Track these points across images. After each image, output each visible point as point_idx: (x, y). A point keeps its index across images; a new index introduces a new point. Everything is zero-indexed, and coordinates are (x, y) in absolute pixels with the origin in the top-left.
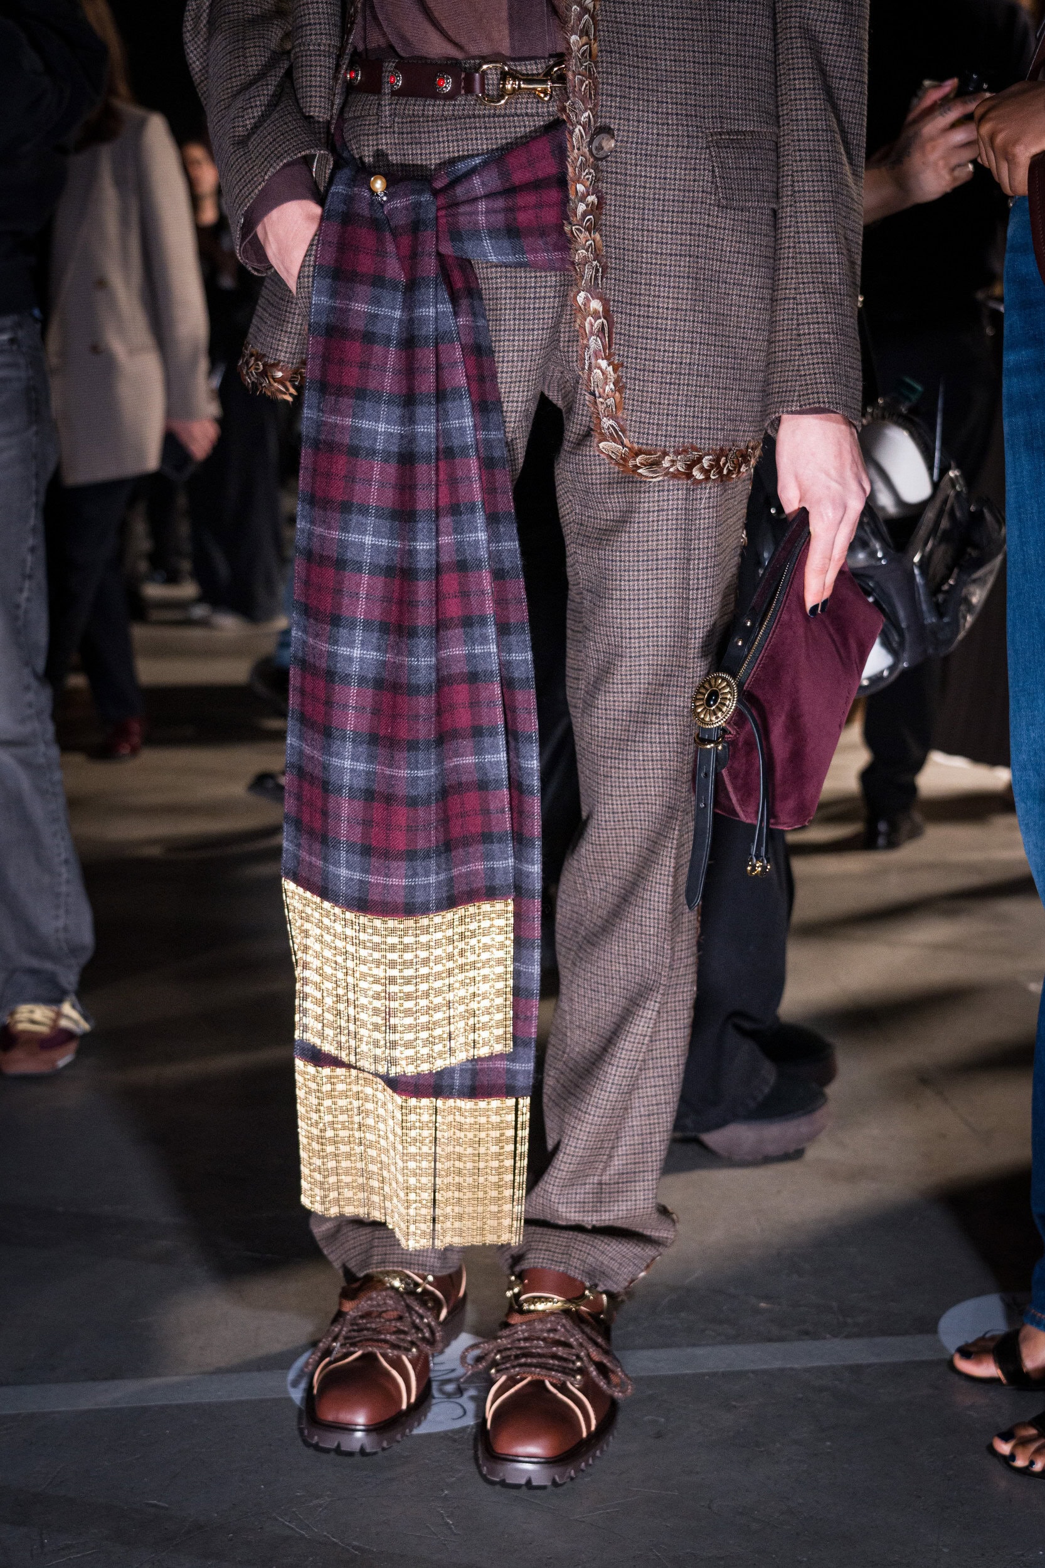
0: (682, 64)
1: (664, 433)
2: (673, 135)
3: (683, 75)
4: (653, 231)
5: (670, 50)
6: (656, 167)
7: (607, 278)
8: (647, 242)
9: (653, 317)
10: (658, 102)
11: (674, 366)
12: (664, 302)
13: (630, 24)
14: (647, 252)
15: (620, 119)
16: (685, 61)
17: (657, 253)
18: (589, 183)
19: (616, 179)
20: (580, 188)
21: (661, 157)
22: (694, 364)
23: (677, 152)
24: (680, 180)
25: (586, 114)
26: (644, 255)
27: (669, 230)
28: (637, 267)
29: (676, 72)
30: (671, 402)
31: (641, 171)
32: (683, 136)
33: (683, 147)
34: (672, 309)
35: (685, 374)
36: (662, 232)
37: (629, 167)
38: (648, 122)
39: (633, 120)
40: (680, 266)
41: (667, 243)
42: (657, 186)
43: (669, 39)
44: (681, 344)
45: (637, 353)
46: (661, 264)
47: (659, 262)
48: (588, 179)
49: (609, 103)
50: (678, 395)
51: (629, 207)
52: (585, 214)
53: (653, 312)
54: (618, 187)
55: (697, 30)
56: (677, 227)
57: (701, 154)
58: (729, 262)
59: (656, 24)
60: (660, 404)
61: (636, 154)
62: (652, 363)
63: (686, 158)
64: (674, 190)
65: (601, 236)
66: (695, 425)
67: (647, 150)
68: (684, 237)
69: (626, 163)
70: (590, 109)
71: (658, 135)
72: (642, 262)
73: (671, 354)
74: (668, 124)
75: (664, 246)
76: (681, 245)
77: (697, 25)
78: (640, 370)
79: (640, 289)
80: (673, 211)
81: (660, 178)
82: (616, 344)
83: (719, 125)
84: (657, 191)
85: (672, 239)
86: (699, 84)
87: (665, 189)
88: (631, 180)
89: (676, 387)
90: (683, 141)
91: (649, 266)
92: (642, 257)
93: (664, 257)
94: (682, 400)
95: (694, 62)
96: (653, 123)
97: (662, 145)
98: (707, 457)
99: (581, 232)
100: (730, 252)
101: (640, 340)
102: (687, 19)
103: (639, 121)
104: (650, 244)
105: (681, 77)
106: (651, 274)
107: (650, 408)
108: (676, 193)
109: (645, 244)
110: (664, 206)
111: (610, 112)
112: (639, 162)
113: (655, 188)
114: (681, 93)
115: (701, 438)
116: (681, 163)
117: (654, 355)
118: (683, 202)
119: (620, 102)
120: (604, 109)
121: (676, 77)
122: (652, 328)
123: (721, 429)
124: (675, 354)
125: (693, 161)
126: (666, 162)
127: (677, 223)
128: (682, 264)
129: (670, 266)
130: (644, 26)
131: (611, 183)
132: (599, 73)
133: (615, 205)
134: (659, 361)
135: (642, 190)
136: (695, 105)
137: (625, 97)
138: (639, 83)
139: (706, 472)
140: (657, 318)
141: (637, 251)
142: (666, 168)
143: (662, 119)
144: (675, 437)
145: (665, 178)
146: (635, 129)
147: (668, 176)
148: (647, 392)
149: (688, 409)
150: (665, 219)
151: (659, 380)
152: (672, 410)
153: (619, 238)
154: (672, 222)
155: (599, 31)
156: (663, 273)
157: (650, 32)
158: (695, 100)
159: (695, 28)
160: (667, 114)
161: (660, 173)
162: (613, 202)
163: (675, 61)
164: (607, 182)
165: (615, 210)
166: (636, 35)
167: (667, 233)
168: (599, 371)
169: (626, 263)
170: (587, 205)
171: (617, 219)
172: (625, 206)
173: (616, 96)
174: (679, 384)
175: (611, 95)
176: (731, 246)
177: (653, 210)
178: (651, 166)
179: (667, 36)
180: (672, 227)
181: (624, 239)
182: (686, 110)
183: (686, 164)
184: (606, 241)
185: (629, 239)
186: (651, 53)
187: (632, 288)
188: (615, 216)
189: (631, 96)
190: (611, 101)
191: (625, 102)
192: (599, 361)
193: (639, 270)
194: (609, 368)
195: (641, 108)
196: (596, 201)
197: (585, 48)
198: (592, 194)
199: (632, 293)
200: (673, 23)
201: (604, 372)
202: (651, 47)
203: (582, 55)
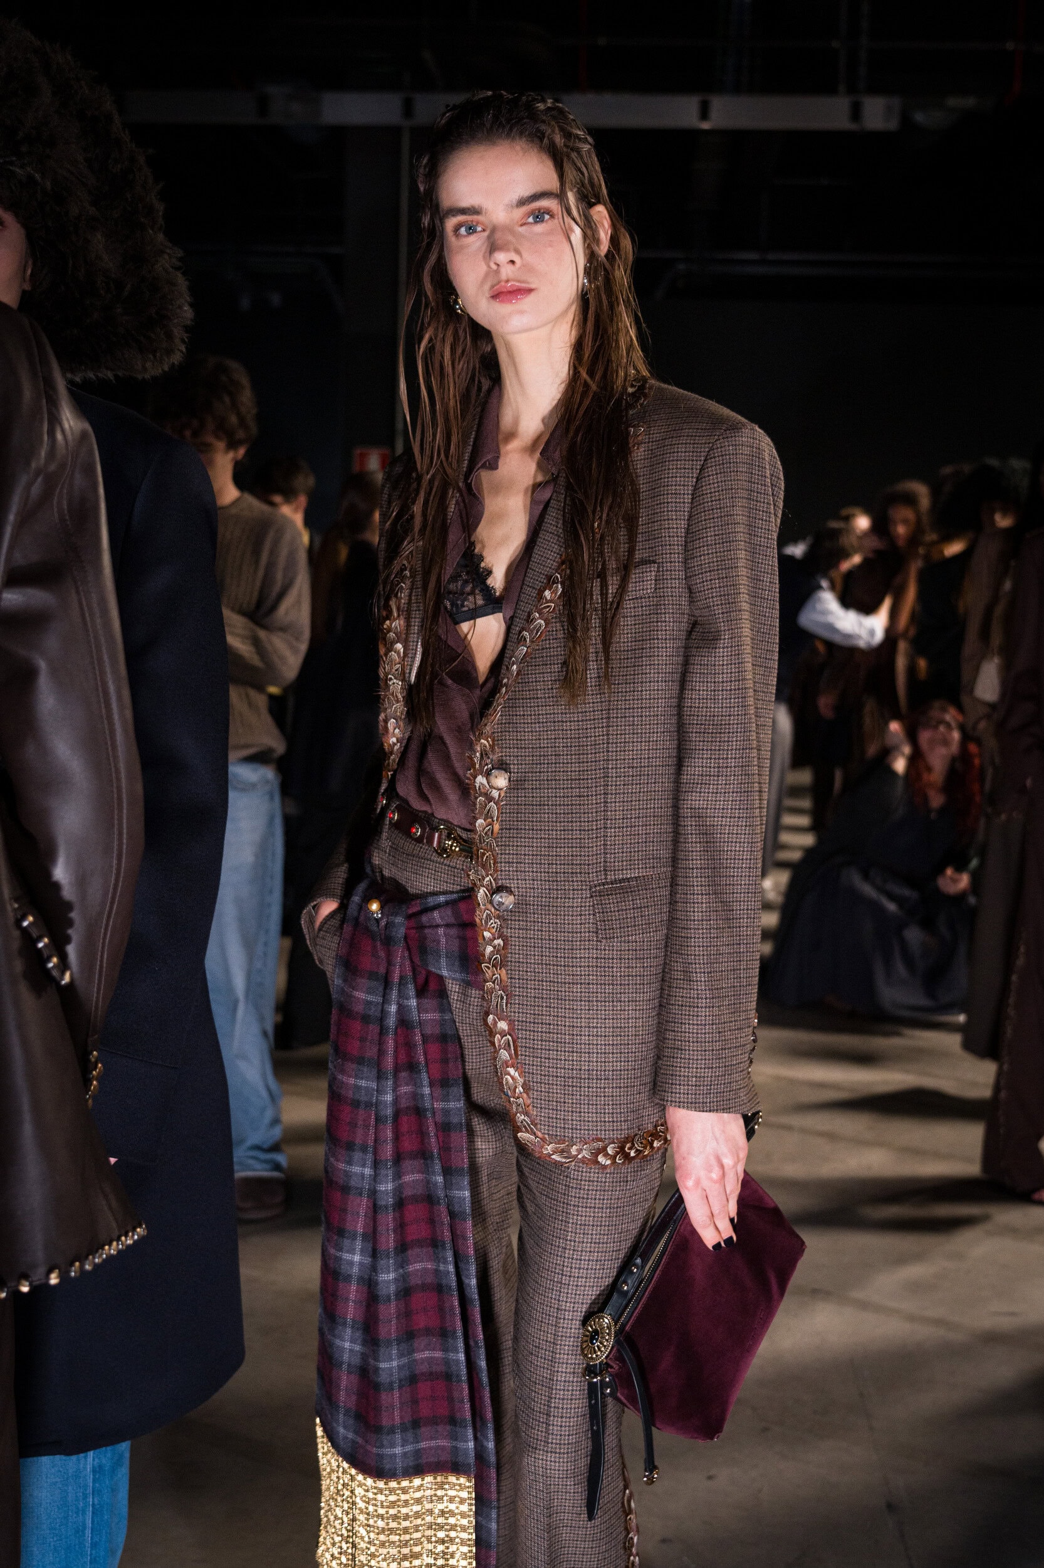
0: (571, 833)
1: (570, 1127)
2: (561, 890)
5: (560, 822)
6: (549, 915)
7: (511, 1004)
8: (546, 973)
9: (554, 1033)
10: (549, 864)
11: (575, 1072)
12: (561, 1021)
13: (528, 805)
14: (546, 981)
15: (518, 879)
16: (572, 830)
17: (554, 982)
18: (494, 930)
19: (519, 925)
20: (487, 934)
21: (553, 906)
22: (593, 1070)
23: (565, 903)
24: (569, 924)
25: (488, 879)
26: (544, 983)
27: (563, 963)
28: (539, 993)
29: (564, 839)
30: (574, 1101)
31: (538, 918)
32: (569, 890)
33: (569, 898)
34: (569, 1026)
35: (585, 1079)
37: (529, 915)
38: (541, 880)
39: (529, 880)
40: (573, 992)
41: (561, 974)
42: (551, 929)
43: (560, 814)
44: (579, 1055)
45: (541, 1062)
46: (558, 991)
47: (556, 989)
48: (493, 927)
49: (507, 869)
50: (580, 1095)
51: (530, 947)
52: (492, 954)
53: (554, 1029)
54: (521, 931)
55: (584, 805)
56: (569, 961)
57: (585, 902)
58: (621, 985)
59: (550, 803)
60: (565, 1103)
61: (534, 905)
62: (555, 1070)
63: (573, 907)
64: (564, 932)
65: (506, 970)
66: (599, 1119)
67: (542, 902)
68: (574, 969)
69: (526, 913)
70: (491, 875)
71: (549, 889)
72: (542, 989)
73: (571, 1063)
74: (557, 881)
75: (560, 976)
76: (573, 975)
78: (545, 1075)
79: (542, 1011)
80: (564, 949)
81: (553, 923)
82: (522, 1055)
83: (603, 877)
84: (551, 933)
85: (565, 971)
86: (584, 847)
87: (557, 932)
88: (531, 926)
89: (578, 1089)
90: (569, 894)
91: (548, 992)
92: (543, 985)
93: (560, 985)
94: (584, 1100)
95: (580, 830)
96: (545, 881)
97: (553, 898)
98: (611, 1145)
99: (488, 968)
100: (621, 976)
101: (544, 1051)
102: (576, 796)
103: (534, 880)
104: (548, 975)
105: (568, 843)
106: (550, 998)
107: (557, 1106)
108: (566, 934)
109: (544, 975)
110: (557, 944)
111: (509, 875)
112: (536, 911)
113: (549, 931)
114: (568, 856)
115: (605, 1131)
116: (569, 911)
117: (557, 1064)
118: (572, 941)
119: (517, 867)
120: (503, 873)
121: (564, 843)
122: (553, 1042)
123: (625, 1121)
124: (575, 1063)
125: (578, 909)
126: (557, 911)
127: (568, 958)
128: (575, 990)
130: (540, 805)
131: (515, 929)
132: (498, 846)
133: (519, 946)
134: (561, 1068)
135: (540, 933)
136: (581, 864)
137: (521, 863)
139: (613, 1158)
140: (557, 1034)
141: (539, 981)
142: (557, 915)
143: (552, 877)
144: (580, 1130)
145: (557, 924)
146: (532, 886)
147: (559, 921)
148: (553, 1093)
149: (591, 1107)
150: (559, 955)
151: (563, 1083)
152: (576, 1108)
153: (523, 971)
154: (565, 958)
155: (501, 813)
156: (560, 997)
157: (545, 809)
158: (581, 860)
159: (582, 803)
160: (557, 873)
161: (553, 919)
162: (517, 943)
163: (564, 830)
164: (511, 928)
165: (519, 950)
166: (532, 814)
167: (561, 966)
168: (509, 1077)
169: (529, 991)
170: (494, 947)
171: (521, 956)
172: (527, 946)
173: (514, 863)
174: (580, 1087)
175: (509, 863)
176: (621, 972)
177: (549, 948)
178: (545, 914)
179: (558, 811)
180: (564, 962)
181: (527, 971)
182: (572, 869)
183: (573, 911)
184: (511, 974)
185: (530, 972)
186: (544, 826)
187: (534, 1010)
188: (519, 954)
189: (527, 861)
190: (509, 867)
191: (521, 867)
192: (509, 1069)
193: (540, 996)
194: (517, 1074)
195: (535, 870)
196: (502, 943)
197: (488, 828)
198: (498, 938)
199: (534, 1014)
200: (564, 801)
201: (512, 1078)
202: (545, 821)
203: (486, 834)
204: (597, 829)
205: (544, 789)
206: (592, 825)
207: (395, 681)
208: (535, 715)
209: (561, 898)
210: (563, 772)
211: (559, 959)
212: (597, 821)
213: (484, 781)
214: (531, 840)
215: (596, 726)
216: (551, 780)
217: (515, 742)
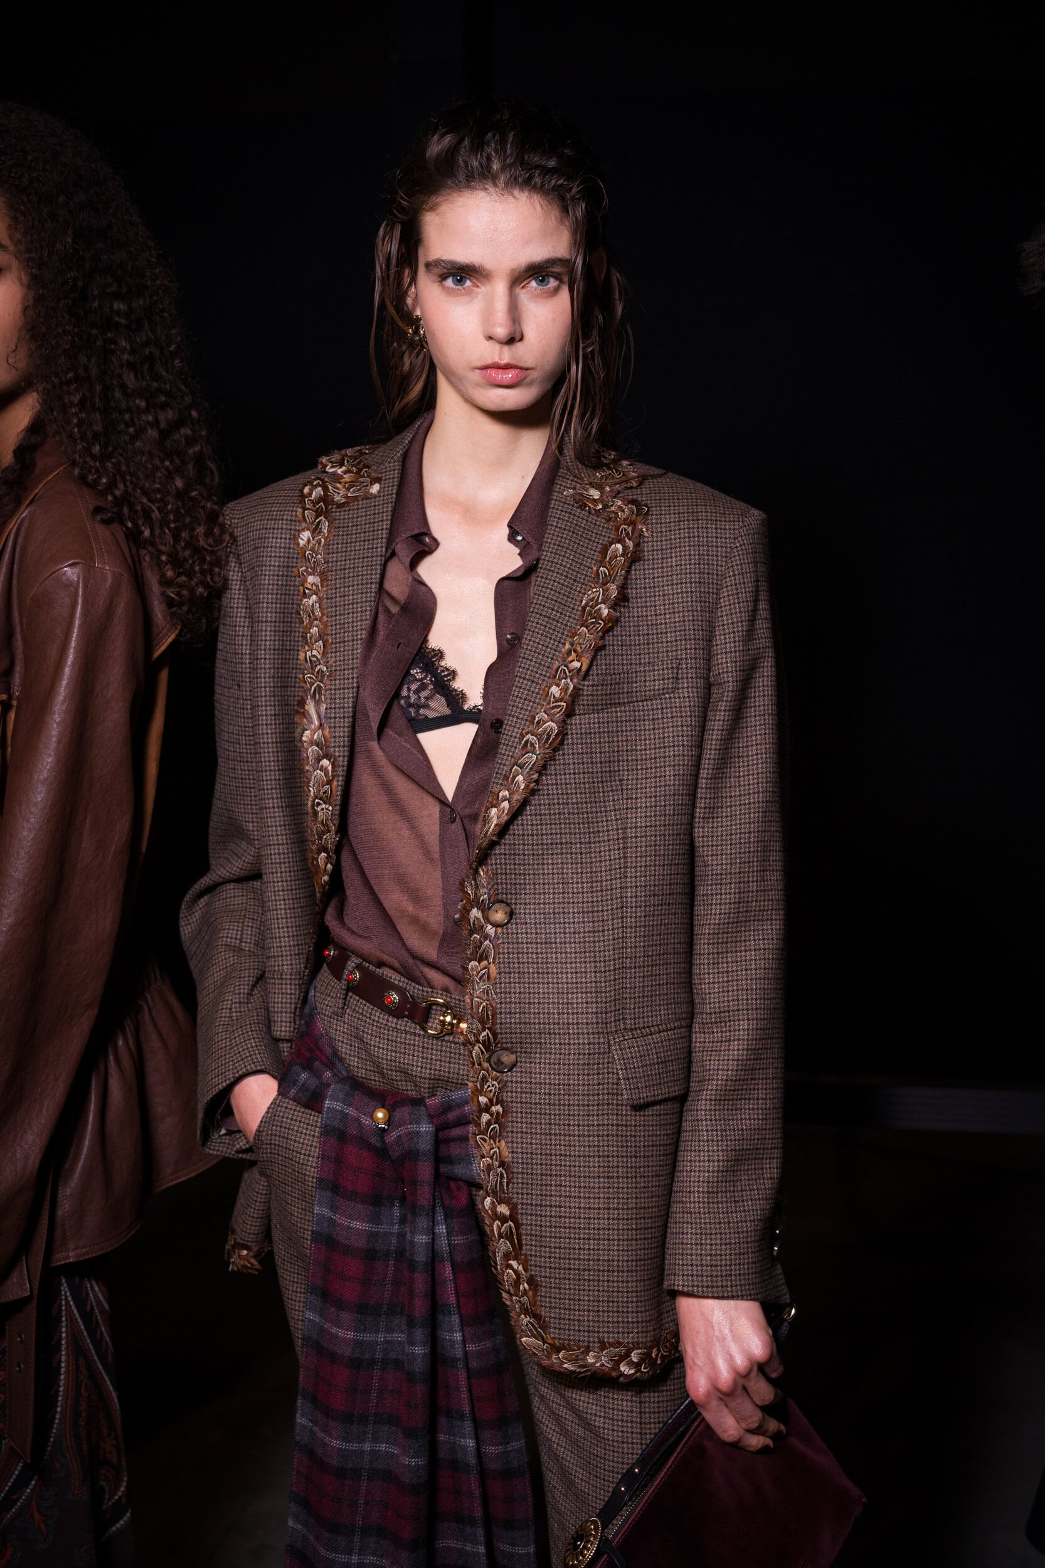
0: (584, 975)
1: (586, 1329)
2: (574, 1044)
3: (584, 985)
4: (560, 1135)
5: (571, 963)
6: (559, 1074)
7: (513, 1183)
8: (556, 1145)
9: (565, 1217)
10: (559, 1014)
11: (591, 1263)
12: (575, 1202)
13: (531, 943)
14: (556, 1155)
15: (521, 1033)
16: (586, 972)
17: (566, 1155)
18: (492, 1094)
19: (521, 1088)
20: (483, 1100)
21: (564, 1064)
23: (578, 1059)
24: (584, 1085)
25: (484, 1033)
27: (576, 1133)
28: (546, 1170)
29: (577, 983)
30: (592, 1298)
31: (545, 1079)
32: (584, 1044)
33: (584, 1054)
34: (584, 1208)
35: (603, 1269)
36: (570, 1135)
37: (534, 1076)
38: (549, 1033)
40: (589, 1167)
41: (574, 1146)
42: (562, 1092)
43: (571, 953)
44: (596, 1242)
45: (550, 1252)
46: (570, 1166)
47: (568, 1163)
48: (491, 1091)
49: (507, 1020)
50: (598, 1291)
51: (536, 1113)
52: (489, 1123)
53: (565, 1212)
54: (524, 1096)
55: (599, 941)
56: (584, 1130)
57: (604, 1058)
58: (644, 1157)
59: (558, 940)
60: (579, 1300)
61: (540, 1063)
62: (567, 1261)
63: (589, 1064)
64: (578, 1095)
65: (507, 1143)
66: (620, 1320)
67: (550, 1059)
68: (591, 1138)
69: (531, 1073)
70: (488, 1028)
71: (560, 1044)
72: (551, 1165)
73: (586, 1251)
74: (569, 1033)
75: (572, 1148)
76: (589, 1146)
77: (599, 937)
78: (555, 1268)
79: (551, 1190)
80: (578, 1116)
81: (564, 1085)
82: (526, 1245)
84: (562, 1097)
85: (579, 1141)
86: (601, 992)
87: (569, 1095)
88: (536, 1088)
89: (596, 1283)
90: (584, 1049)
91: (558, 1168)
92: (551, 1160)
93: (573, 1159)
94: (603, 1297)
95: (595, 972)
96: (554, 1033)
97: (565, 1054)
98: (636, 1351)
99: (485, 1140)
100: (644, 1146)
101: (553, 1240)
102: (589, 932)
103: (540, 1033)
104: (558, 1147)
105: (582, 988)
106: (560, 1175)
107: (569, 1303)
108: (580, 1098)
109: (553, 1147)
110: (569, 1110)
111: (510, 1028)
112: (543, 1071)
113: (559, 1094)
114: (582, 1003)
115: (628, 1333)
116: (584, 1070)
117: (569, 1253)
119: (520, 1018)
120: (503, 1026)
121: (577, 988)
122: (565, 1227)
124: (591, 1252)
125: (595, 1067)
126: (569, 1069)
127: (583, 1126)
128: (591, 1164)
129: (580, 1167)
130: (546, 943)
131: (516, 1092)
132: (496, 993)
133: (522, 1113)
134: (574, 1259)
135: (547, 1097)
136: (597, 1013)
137: (524, 1012)
138: (539, 998)
139: (638, 1366)
140: (570, 1218)
141: (546, 1154)
142: (569, 1075)
143: (563, 1029)
144: (599, 1332)
145: (569, 1085)
146: (538, 1041)
147: (571, 1082)
148: (565, 1288)
150: (572, 1123)
151: (577, 1277)
152: (594, 1306)
153: (527, 1143)
154: (579, 1125)
155: (499, 953)
156: (573, 1174)
157: (551, 948)
158: (597, 1007)
159: (597, 939)
160: (568, 1024)
161: (564, 1079)
162: (519, 1110)
163: (576, 973)
164: (511, 1092)
165: (522, 1117)
166: (537, 953)
168: (511, 1271)
169: (535, 1167)
170: (492, 1115)
171: (525, 1125)
172: (531, 1113)
173: (515, 1013)
174: (598, 1281)
175: (510, 1013)
176: (644, 1141)
177: (559, 1115)
178: (554, 1074)
179: (568, 950)
180: (579, 1130)
181: (531, 1144)
182: (587, 1018)
183: (588, 1069)
184: (512, 1147)
185: (536, 1144)
186: (552, 968)
187: (541, 1190)
188: (522, 1123)
189: (532, 1011)
190: (510, 1018)
191: (525, 1018)
192: (511, 1262)
193: (549, 1172)
194: (521, 1268)
195: (542, 1021)
196: (501, 1110)
197: (483, 972)
198: (497, 1104)
199: (541, 1195)
200: (575, 938)
201: (515, 1271)
202: (552, 963)
203: (481, 978)
204: (615, 970)
205: (550, 923)
206: (609, 965)
207: (324, 806)
208: (537, 835)
209: (574, 1054)
210: (573, 903)
211: (572, 1128)
212: (614, 960)
213: (479, 915)
214: (536, 985)
215: (612, 848)
216: (559, 913)
217: (512, 866)
